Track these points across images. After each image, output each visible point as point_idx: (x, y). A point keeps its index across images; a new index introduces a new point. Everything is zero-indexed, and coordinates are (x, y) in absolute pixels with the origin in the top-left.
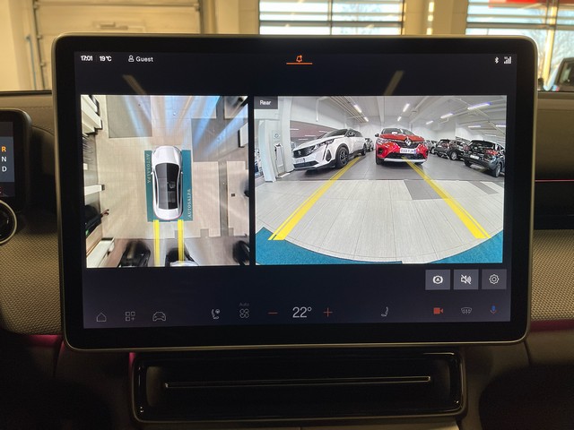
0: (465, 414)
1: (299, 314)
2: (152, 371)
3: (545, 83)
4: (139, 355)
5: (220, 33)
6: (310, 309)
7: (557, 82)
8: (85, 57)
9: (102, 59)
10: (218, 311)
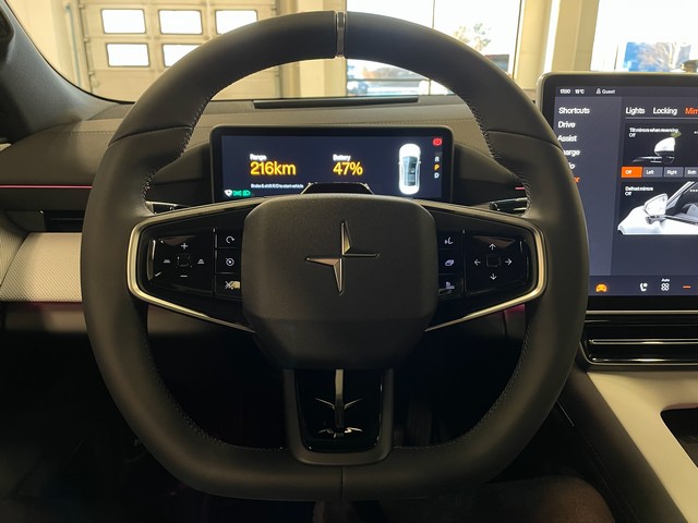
8: (563, 91)
9: (577, 91)
10: (645, 285)
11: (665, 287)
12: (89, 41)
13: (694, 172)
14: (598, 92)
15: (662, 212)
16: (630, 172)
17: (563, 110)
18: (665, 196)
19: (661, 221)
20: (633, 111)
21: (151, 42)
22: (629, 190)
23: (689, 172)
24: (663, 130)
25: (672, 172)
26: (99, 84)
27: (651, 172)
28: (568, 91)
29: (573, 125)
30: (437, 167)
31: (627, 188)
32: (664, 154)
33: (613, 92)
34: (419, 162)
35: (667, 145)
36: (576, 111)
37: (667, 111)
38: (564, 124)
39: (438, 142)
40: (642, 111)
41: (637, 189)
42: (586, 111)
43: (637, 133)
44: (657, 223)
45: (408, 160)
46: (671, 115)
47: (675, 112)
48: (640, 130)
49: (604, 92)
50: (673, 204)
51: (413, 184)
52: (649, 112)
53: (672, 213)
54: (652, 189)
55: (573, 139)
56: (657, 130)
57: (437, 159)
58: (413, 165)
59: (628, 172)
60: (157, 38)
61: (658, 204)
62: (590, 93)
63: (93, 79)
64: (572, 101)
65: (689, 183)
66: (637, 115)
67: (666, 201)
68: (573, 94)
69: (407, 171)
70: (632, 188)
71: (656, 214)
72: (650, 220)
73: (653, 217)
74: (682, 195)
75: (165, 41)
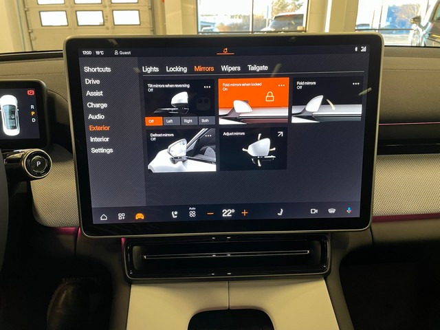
0: (329, 273)
1: (226, 214)
2: (135, 248)
3: (422, 20)
4: (127, 239)
5: (168, 34)
6: (233, 211)
7: (432, 20)
8: (85, 53)
9: (98, 53)
10: (176, 213)
11: (192, 214)
12: (28, 10)
13: (207, 120)
14: (116, 53)
15: (184, 154)
16: (152, 121)
17: (87, 69)
18: (184, 141)
19: (184, 161)
20: (149, 70)
21: (68, 10)
22: (154, 136)
23: (203, 121)
24: (177, 86)
25: (188, 121)
26: (35, 38)
27: (170, 121)
28: (89, 53)
29: (98, 82)
30: (33, 113)
31: (152, 135)
32: (179, 105)
33: (129, 53)
34: (17, 110)
35: (181, 98)
36: (99, 70)
37: (178, 69)
38: (90, 81)
39: (31, 92)
40: (156, 69)
41: (160, 135)
42: (108, 70)
43: (154, 88)
44: (180, 163)
45: (8, 108)
46: (182, 73)
47: (185, 70)
48: (157, 86)
49: (121, 53)
50: (192, 147)
51: (14, 127)
52: (162, 70)
53: (192, 154)
54: (173, 135)
55: (100, 94)
56: (171, 86)
57: (32, 107)
58: (12, 112)
59: (151, 121)
60: (72, 7)
61: (180, 147)
62: (109, 54)
63: (31, 34)
64: (94, 61)
65: (203, 130)
66: (152, 73)
67: (185, 146)
68: (94, 55)
69: (8, 117)
70: (156, 135)
71: (178, 155)
72: (174, 160)
73: (177, 158)
74: (199, 140)
75: (77, 9)
